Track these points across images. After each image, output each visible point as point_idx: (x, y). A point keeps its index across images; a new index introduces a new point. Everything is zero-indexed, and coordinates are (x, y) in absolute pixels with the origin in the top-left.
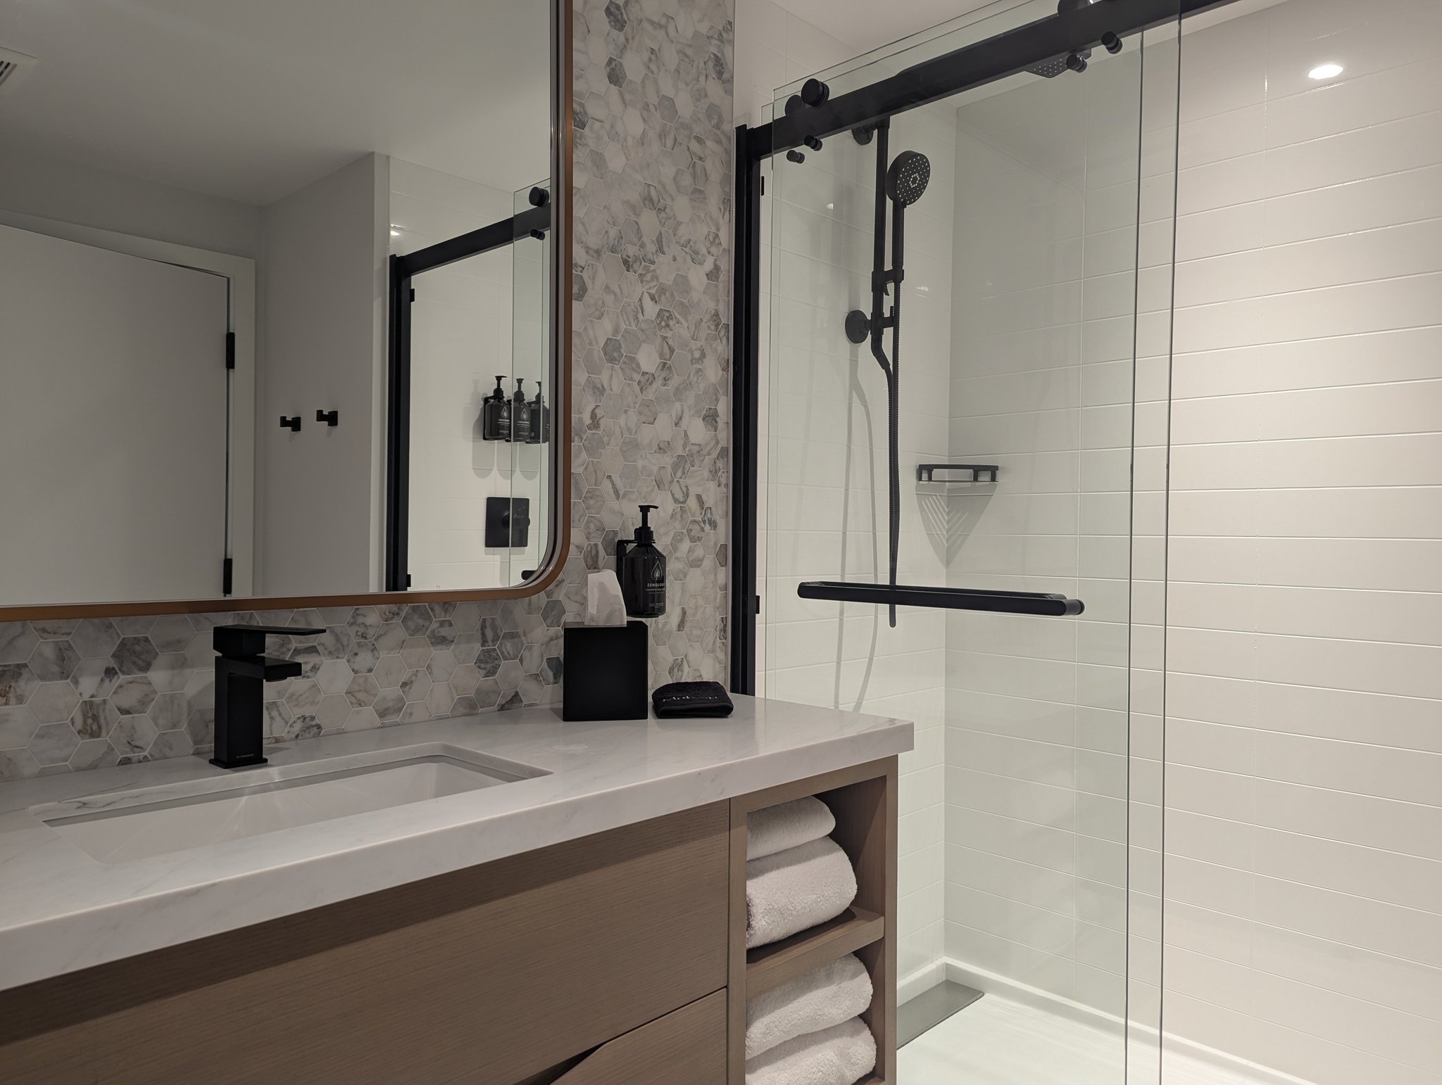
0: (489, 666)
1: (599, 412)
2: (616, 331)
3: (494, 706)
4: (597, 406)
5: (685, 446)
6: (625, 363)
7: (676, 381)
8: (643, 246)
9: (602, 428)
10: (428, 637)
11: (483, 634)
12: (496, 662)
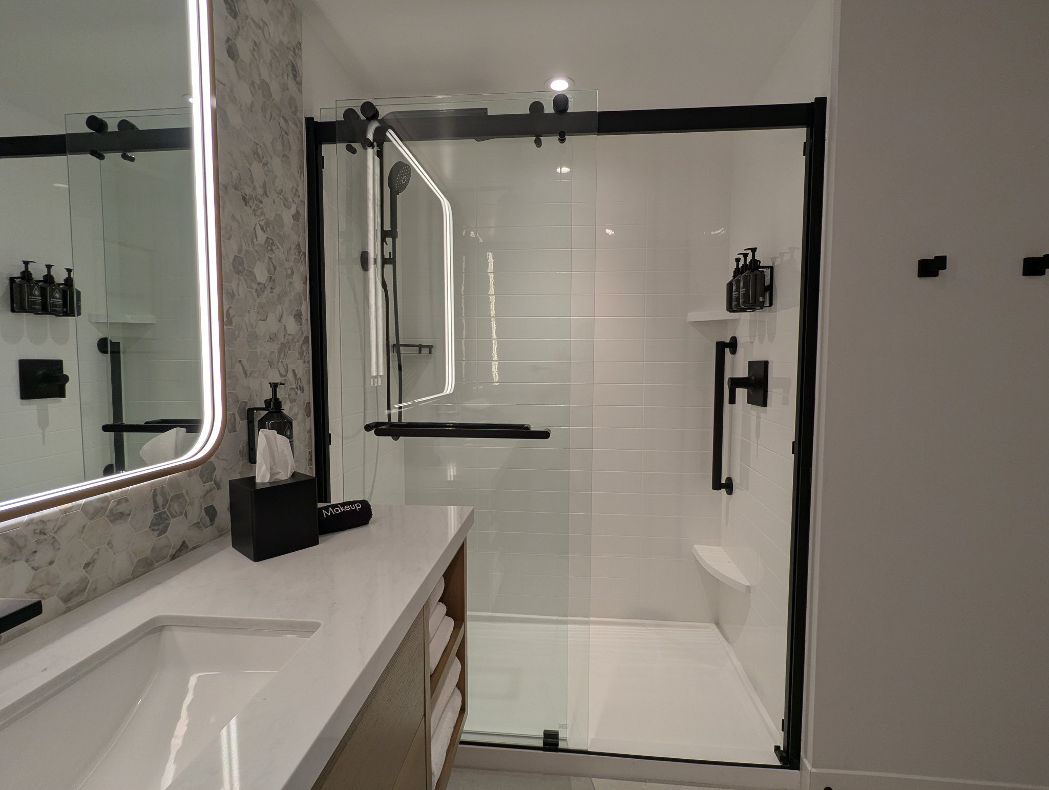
0: (161, 527)
1: (232, 312)
2: (240, 251)
3: (166, 558)
4: (230, 307)
5: (285, 336)
6: (246, 275)
7: (277, 290)
8: (254, 188)
11: (155, 502)
12: (167, 522)
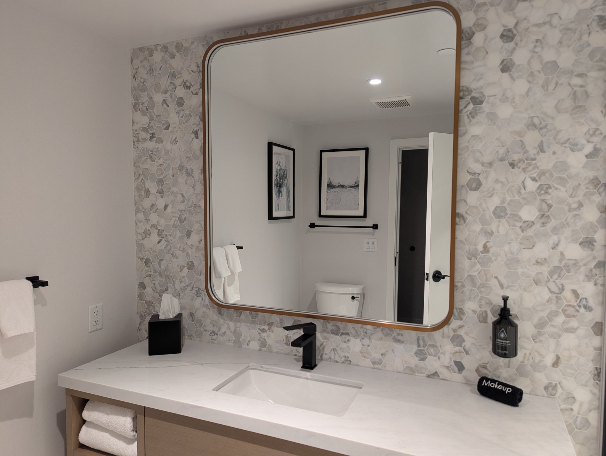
0: (421, 357)
1: (488, 245)
2: (503, 201)
4: (488, 242)
5: (561, 261)
6: (509, 218)
7: (553, 223)
8: (526, 152)
9: (491, 252)
10: (392, 338)
11: (418, 343)
12: (425, 356)
